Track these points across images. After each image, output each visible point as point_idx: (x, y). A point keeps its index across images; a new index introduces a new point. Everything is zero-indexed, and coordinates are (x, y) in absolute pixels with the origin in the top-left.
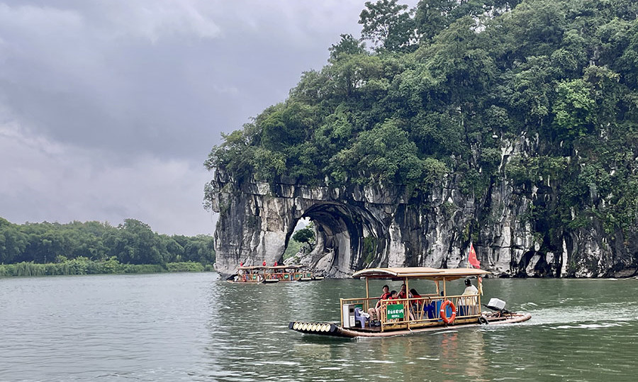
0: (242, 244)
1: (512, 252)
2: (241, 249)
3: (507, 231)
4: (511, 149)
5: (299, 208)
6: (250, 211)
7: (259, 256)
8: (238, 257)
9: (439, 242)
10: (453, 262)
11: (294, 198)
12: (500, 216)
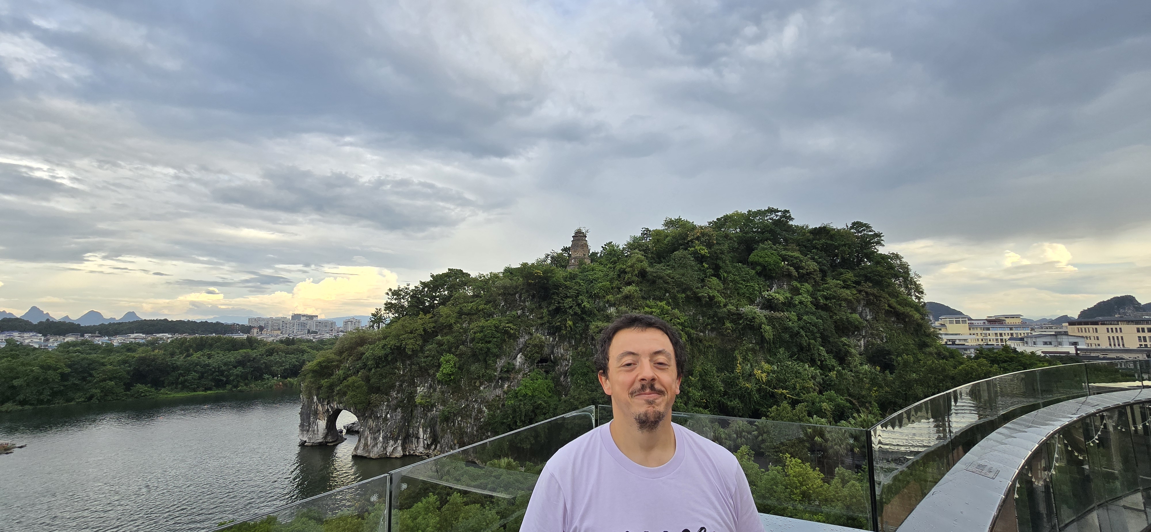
0: (310, 424)
1: (424, 442)
2: (309, 427)
3: (421, 430)
4: (422, 388)
5: (330, 410)
6: (314, 407)
7: (316, 432)
8: (308, 431)
9: (381, 439)
10: (389, 448)
11: (327, 405)
12: (417, 423)
